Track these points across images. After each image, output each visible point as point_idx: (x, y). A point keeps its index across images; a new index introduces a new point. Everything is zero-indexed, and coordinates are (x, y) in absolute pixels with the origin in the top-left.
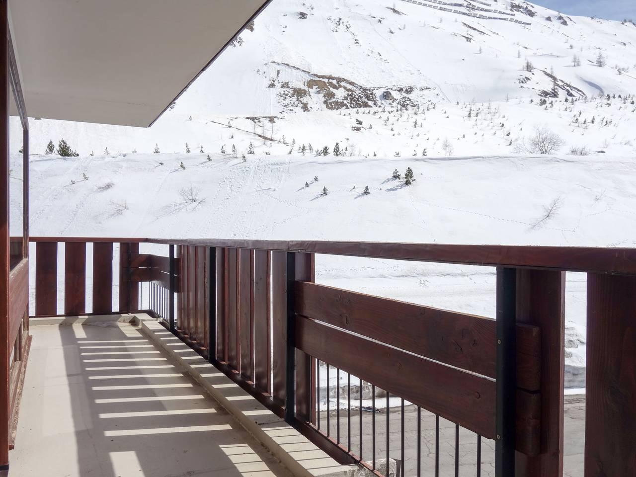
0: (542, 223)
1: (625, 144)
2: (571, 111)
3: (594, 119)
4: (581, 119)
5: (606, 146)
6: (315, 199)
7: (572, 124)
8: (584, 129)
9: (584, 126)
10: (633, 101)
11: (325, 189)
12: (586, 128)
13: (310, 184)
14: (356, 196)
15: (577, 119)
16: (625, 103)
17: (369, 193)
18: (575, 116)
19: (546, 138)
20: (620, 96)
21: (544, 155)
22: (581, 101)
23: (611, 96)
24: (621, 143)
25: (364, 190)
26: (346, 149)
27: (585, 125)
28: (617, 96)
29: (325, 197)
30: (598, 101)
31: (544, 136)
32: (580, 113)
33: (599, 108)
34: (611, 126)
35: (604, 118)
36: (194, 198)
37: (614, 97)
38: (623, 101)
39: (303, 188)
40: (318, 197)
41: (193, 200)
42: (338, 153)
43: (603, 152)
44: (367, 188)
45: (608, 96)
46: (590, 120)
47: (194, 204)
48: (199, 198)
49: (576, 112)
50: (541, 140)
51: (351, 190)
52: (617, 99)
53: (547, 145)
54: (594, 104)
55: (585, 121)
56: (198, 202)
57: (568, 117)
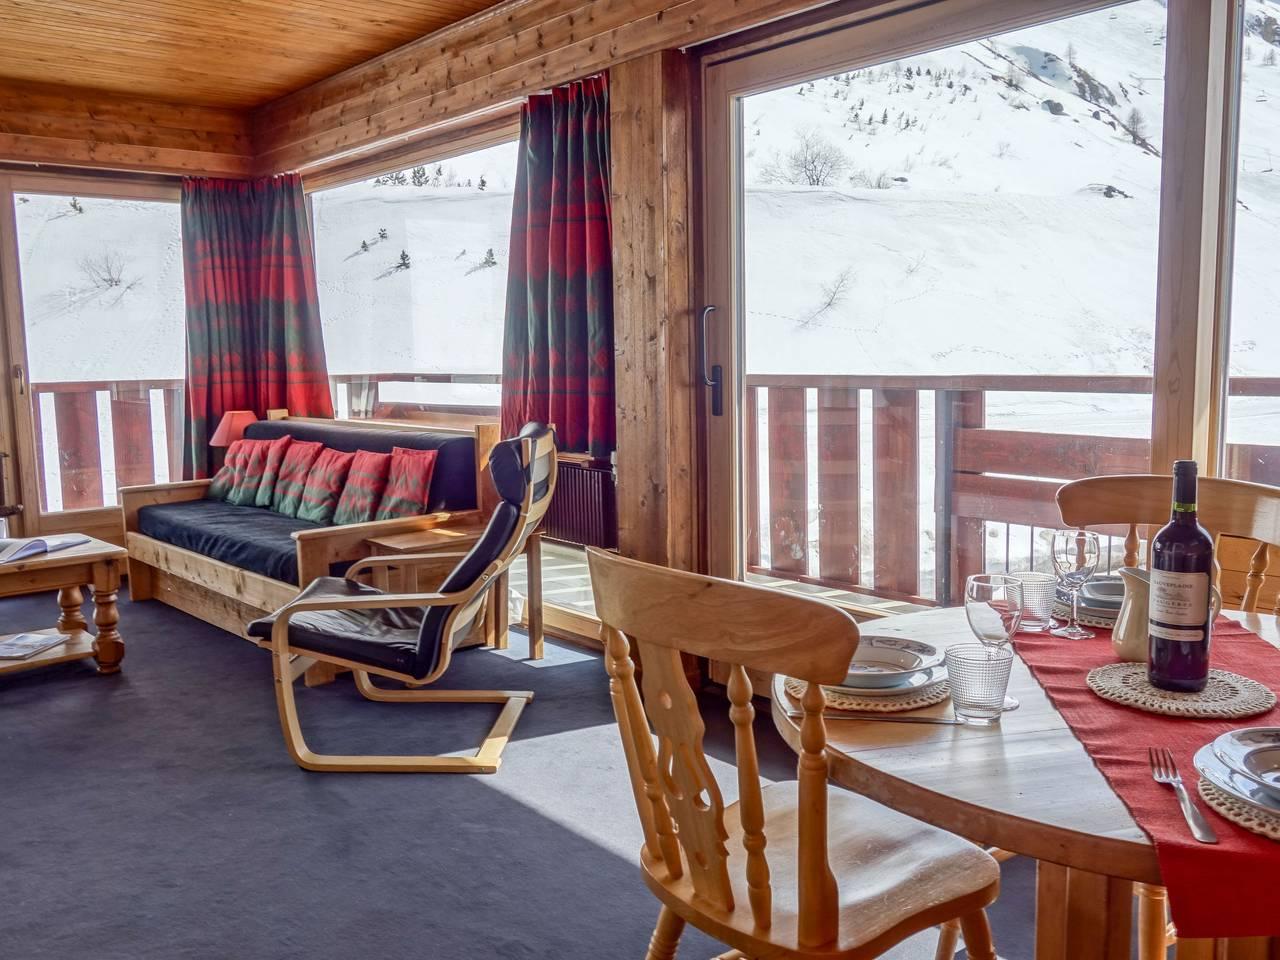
0: (818, 317)
1: (940, 165)
2: (845, 99)
3: (885, 116)
4: (864, 116)
5: (909, 167)
6: (384, 276)
7: (849, 123)
8: (870, 134)
9: (869, 127)
10: (951, 83)
11: (404, 256)
12: (872, 133)
13: (373, 244)
14: (468, 270)
15: (856, 116)
16: (937, 85)
17: (494, 263)
18: (852, 108)
19: (818, 155)
20: (929, 72)
21: (816, 188)
22: (861, 79)
23: (914, 71)
24: (933, 163)
25: (484, 256)
26: (439, 170)
27: (871, 127)
28: (923, 72)
29: (404, 272)
30: (892, 79)
31: (815, 150)
32: (862, 104)
33: (894, 94)
34: (914, 130)
35: (902, 115)
36: (115, 277)
37: (919, 74)
38: (934, 82)
39: (357, 253)
40: (391, 273)
41: (113, 282)
42: (423, 180)
43: (903, 180)
44: (490, 253)
45: (909, 70)
46: (879, 117)
47: (115, 291)
48: (127, 277)
49: (853, 101)
50: (809, 158)
51: (458, 257)
52: (924, 78)
53: (819, 168)
54: (884, 85)
55: (871, 119)
56: (124, 285)
57: (840, 111)
